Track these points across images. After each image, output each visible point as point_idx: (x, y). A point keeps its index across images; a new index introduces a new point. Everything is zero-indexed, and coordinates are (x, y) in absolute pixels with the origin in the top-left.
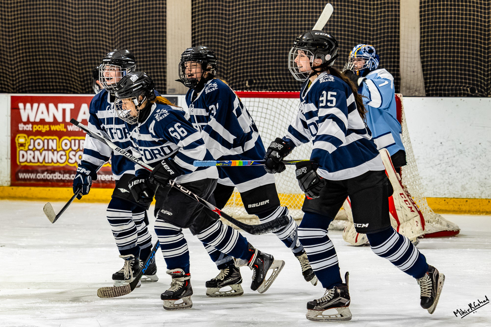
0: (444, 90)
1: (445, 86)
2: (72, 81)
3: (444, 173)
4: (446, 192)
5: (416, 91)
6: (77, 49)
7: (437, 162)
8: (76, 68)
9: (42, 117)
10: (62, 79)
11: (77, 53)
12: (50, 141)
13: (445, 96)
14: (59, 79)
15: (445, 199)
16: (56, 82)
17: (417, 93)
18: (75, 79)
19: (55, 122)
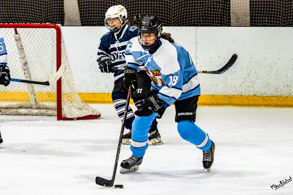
0: (93, 22)
1: (93, 19)
3: (93, 76)
4: (94, 89)
5: (74, 22)
7: (89, 69)
13: (94, 25)
15: (94, 94)
17: (75, 24)
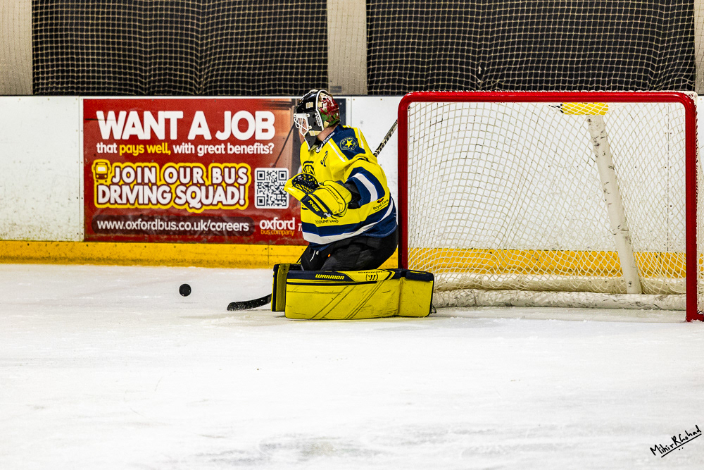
9: (133, 131)
12: (146, 170)
19: (154, 140)
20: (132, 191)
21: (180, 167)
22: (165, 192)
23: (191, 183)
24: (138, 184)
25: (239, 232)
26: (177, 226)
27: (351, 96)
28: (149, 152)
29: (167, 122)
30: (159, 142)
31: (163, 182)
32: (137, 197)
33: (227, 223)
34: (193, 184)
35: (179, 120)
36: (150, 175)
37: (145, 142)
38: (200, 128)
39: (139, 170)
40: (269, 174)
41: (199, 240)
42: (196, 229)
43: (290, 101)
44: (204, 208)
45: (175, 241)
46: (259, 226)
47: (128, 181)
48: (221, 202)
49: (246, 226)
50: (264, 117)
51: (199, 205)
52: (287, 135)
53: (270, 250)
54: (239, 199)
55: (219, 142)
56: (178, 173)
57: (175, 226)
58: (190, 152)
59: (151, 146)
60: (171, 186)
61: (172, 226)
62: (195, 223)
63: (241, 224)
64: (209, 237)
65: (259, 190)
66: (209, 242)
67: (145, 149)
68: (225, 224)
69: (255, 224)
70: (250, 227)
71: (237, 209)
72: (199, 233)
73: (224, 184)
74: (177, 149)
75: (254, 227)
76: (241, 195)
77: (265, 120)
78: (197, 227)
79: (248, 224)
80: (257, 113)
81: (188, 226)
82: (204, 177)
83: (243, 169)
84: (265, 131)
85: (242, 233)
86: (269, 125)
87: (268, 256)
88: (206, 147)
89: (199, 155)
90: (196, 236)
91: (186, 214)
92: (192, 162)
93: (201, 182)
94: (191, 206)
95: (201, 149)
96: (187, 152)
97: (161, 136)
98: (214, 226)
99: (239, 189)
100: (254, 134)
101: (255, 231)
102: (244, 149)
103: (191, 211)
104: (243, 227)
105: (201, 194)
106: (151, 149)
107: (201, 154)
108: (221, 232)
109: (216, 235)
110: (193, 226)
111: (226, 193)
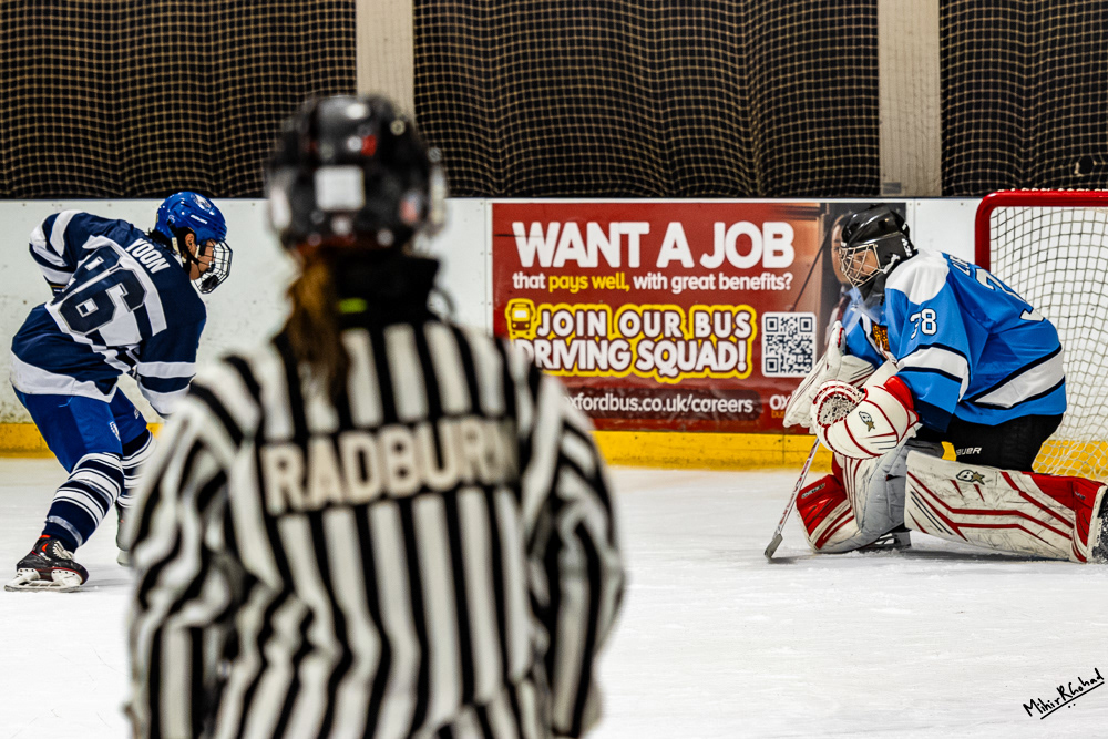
2: (644, 166)
6: (654, 86)
8: (652, 134)
9: (571, 254)
10: (619, 160)
11: (655, 96)
12: (591, 316)
14: (611, 159)
16: (603, 168)
18: (650, 159)
19: (603, 268)
20: (568, 348)
21: (644, 311)
22: (620, 350)
23: (661, 337)
24: (578, 338)
25: (737, 413)
26: (640, 405)
27: (915, 198)
28: (596, 286)
29: (624, 239)
30: (611, 272)
31: (617, 335)
32: (577, 358)
33: (719, 399)
34: (665, 339)
35: (642, 237)
36: (597, 324)
37: (589, 272)
38: (675, 250)
39: (580, 315)
40: (785, 322)
41: (674, 427)
42: (669, 409)
43: (818, 206)
44: (683, 376)
45: (636, 428)
46: (768, 406)
47: (562, 332)
48: (709, 366)
49: (748, 404)
50: (778, 232)
51: (674, 372)
52: (812, 259)
53: (787, 444)
54: (738, 362)
55: (706, 272)
56: (642, 320)
57: (636, 405)
58: (659, 287)
59: (599, 279)
60: (630, 341)
61: (632, 404)
62: (668, 401)
63: (741, 402)
64: (691, 422)
65: (769, 347)
66: (691, 429)
67: (590, 282)
68: (715, 401)
69: (763, 401)
70: (754, 406)
71: (735, 378)
72: (673, 416)
73: (713, 338)
74: (639, 283)
75: (760, 405)
76: (740, 355)
77: (778, 236)
78: (671, 406)
79: (750, 401)
80: (766, 225)
81: (657, 405)
82: (683, 327)
83: (744, 315)
84: (778, 253)
85: (741, 415)
86: (786, 244)
87: (784, 452)
88: (686, 279)
89: (675, 292)
90: (669, 421)
91: (653, 386)
92: (662, 303)
93: (678, 334)
94: (662, 372)
95: (677, 283)
96: (655, 287)
97: (614, 261)
98: (698, 405)
99: (737, 346)
100: (761, 261)
101: (762, 412)
102: (745, 282)
103: (661, 381)
104: (743, 407)
105: (677, 353)
106: (598, 283)
107: (677, 290)
108: (710, 414)
109: (701, 419)
110: (664, 404)
111: (716, 351)
